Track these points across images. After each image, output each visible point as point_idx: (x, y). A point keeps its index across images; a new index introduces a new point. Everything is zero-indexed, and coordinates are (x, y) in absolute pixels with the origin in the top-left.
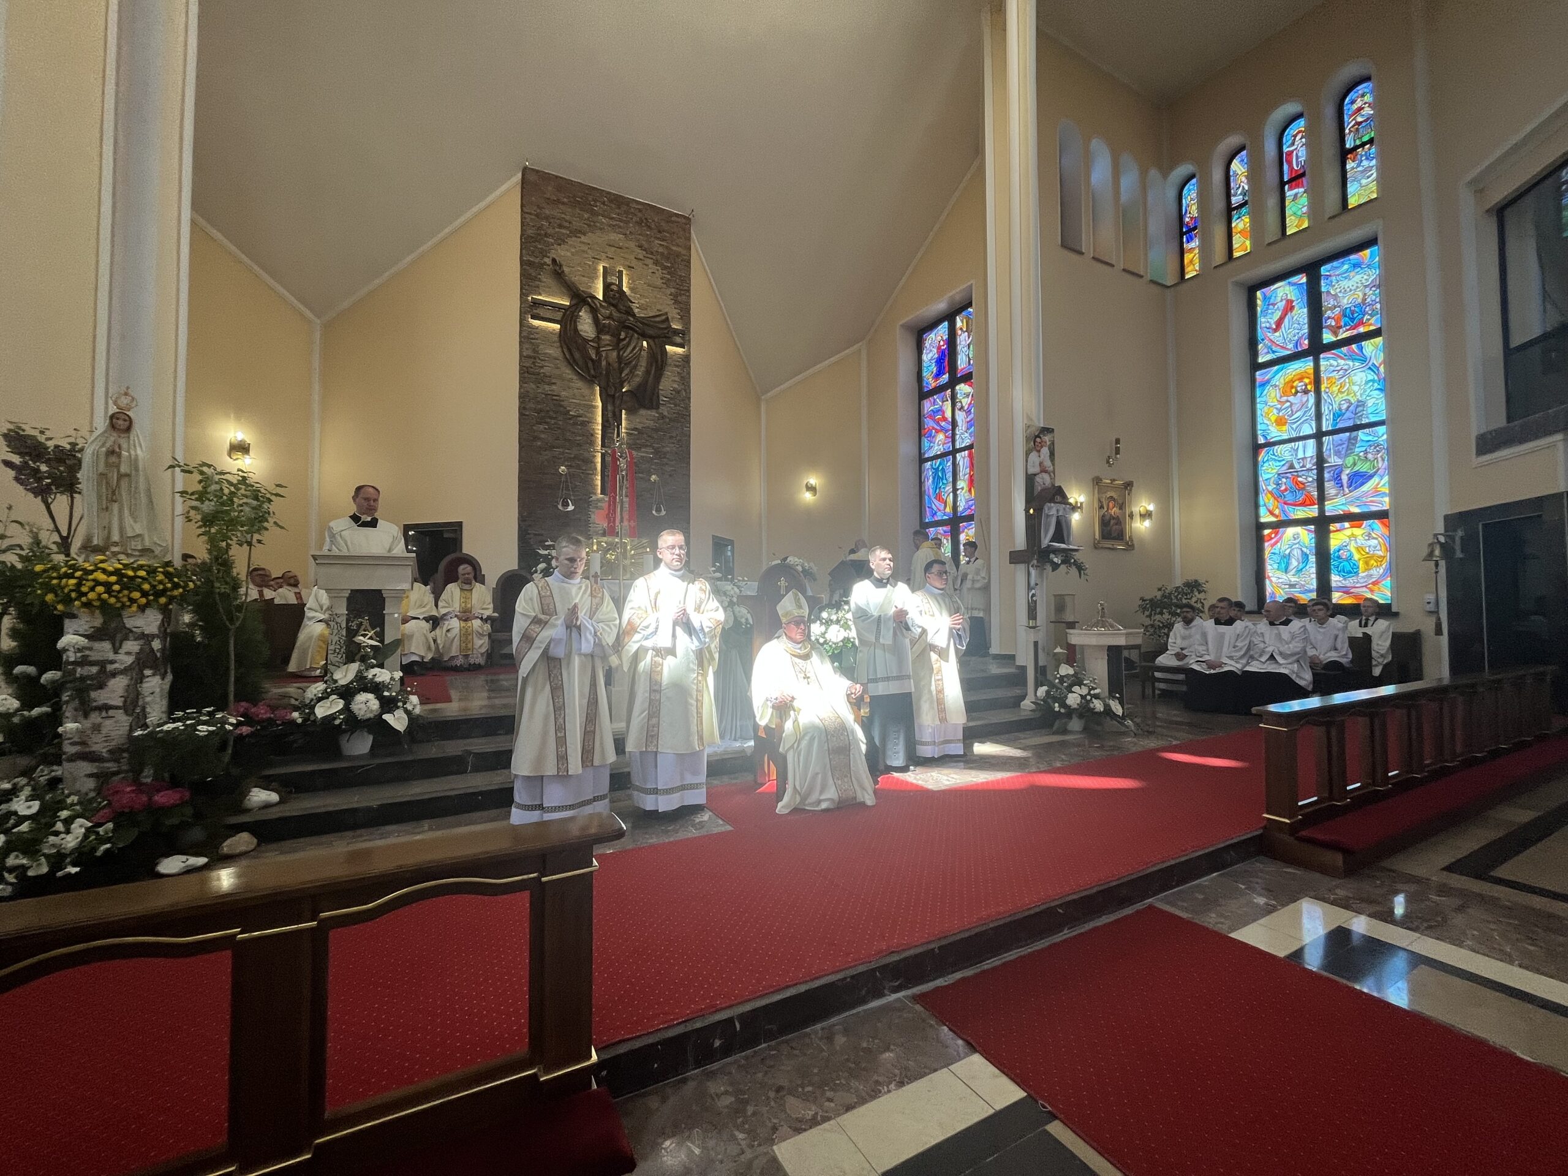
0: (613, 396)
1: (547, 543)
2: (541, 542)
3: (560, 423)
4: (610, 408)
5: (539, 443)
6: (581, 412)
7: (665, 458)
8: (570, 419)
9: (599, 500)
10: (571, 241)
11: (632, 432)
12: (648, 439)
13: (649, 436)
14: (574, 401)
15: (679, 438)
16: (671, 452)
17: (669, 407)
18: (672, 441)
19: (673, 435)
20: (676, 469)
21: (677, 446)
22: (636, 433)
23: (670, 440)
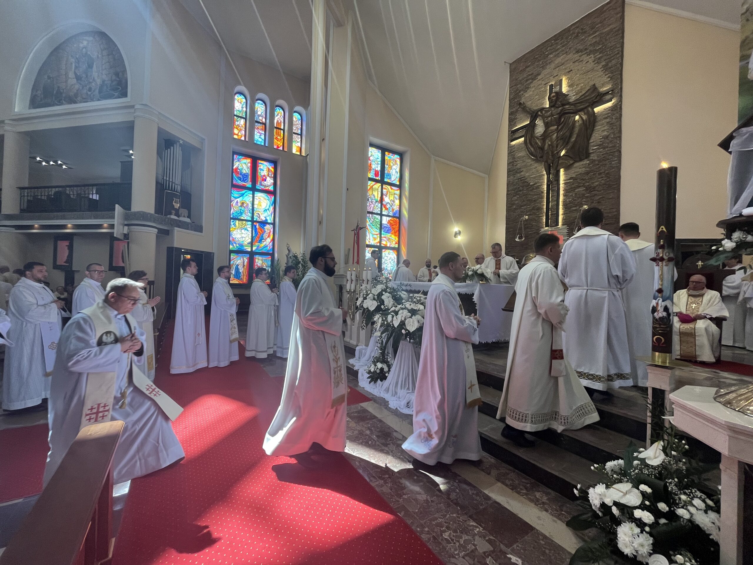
3: (525, 192)
5: (515, 207)
6: (537, 181)
7: (594, 191)
8: (530, 187)
10: (532, 85)
11: (569, 181)
12: (580, 181)
13: (582, 180)
14: (532, 176)
15: (607, 172)
16: (600, 185)
17: (598, 152)
18: (601, 176)
19: (601, 172)
20: (604, 196)
21: (605, 178)
22: (572, 181)
23: (599, 176)
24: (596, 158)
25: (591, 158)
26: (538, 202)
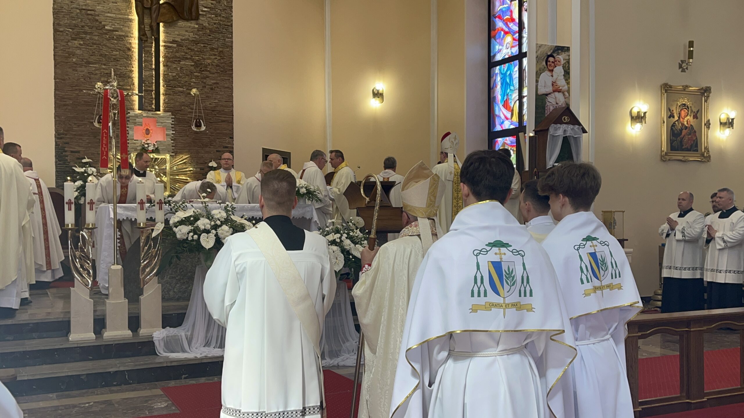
0: (150, 9)
1: (84, 161)
2: (78, 159)
3: (96, 38)
4: (147, 21)
5: (74, 60)
6: (119, 27)
7: (207, 71)
8: (106, 34)
9: (137, 116)
11: (171, 45)
12: (187, 51)
13: (189, 49)
14: (109, 15)
15: (221, 49)
16: (212, 65)
17: (209, 17)
18: (213, 52)
19: (214, 46)
20: (218, 82)
21: (219, 58)
22: (175, 45)
23: (211, 52)
24: (206, 24)
25: (200, 22)
26: (122, 63)
